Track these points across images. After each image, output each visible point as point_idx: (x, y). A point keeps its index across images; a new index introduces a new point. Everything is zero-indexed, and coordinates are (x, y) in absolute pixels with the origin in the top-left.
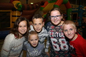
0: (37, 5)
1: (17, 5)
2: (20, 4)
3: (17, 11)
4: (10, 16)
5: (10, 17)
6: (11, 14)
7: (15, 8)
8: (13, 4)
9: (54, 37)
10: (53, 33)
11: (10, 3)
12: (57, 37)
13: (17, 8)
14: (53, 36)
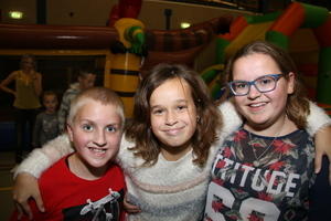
0: (202, 31)
1: (129, 35)
2: (139, 31)
3: (127, 54)
4: (103, 70)
5: (103, 74)
6: (108, 65)
7: (121, 44)
8: (116, 31)
9: (226, 184)
10: (228, 162)
11: (108, 25)
12: (242, 184)
13: (127, 45)
14: (223, 177)
